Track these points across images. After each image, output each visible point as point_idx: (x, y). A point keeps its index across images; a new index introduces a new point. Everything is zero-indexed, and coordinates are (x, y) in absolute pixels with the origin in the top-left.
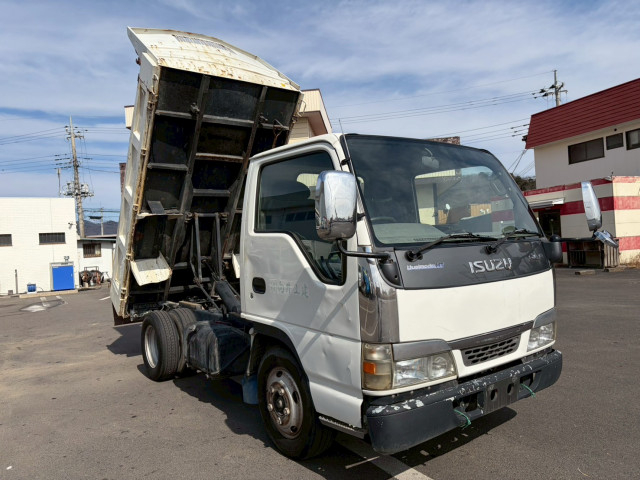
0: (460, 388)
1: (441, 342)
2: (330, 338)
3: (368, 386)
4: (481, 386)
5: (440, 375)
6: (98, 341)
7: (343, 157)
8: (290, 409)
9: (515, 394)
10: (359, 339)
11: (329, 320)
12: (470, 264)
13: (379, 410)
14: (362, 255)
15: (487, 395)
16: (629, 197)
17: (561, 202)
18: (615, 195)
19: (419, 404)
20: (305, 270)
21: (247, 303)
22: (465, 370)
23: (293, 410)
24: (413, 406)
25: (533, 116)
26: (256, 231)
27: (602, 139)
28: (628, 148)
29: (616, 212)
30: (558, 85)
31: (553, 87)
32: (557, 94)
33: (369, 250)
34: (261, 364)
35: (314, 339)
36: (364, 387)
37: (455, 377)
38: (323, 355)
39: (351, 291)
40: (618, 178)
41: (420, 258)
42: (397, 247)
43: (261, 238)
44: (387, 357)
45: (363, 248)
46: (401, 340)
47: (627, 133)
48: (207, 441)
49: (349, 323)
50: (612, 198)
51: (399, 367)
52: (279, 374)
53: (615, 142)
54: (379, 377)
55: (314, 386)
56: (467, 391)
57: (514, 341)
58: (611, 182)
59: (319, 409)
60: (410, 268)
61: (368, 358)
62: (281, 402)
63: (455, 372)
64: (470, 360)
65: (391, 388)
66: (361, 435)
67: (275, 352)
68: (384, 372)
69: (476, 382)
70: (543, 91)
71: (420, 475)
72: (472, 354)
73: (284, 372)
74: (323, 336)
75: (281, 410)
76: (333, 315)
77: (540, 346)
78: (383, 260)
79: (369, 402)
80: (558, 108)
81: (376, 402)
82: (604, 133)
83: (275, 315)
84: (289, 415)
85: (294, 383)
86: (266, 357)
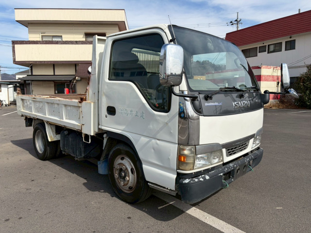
0: (225, 169)
1: (218, 144)
2: (158, 141)
3: (181, 168)
4: (234, 167)
5: (216, 162)
6: (4, 137)
7: (170, 38)
8: (129, 178)
9: (246, 170)
10: (177, 142)
11: (158, 132)
12: (233, 104)
13: (187, 181)
14: (182, 96)
15: (236, 171)
16: (267, 76)
17: (238, 76)
18: (262, 74)
19: (207, 177)
20: (143, 104)
21: (103, 120)
22: (227, 159)
23: (131, 178)
24: (204, 178)
25: (227, 34)
26: (109, 79)
27: (257, 47)
28: (268, 53)
29: (261, 82)
30: (238, 20)
31: (236, 20)
32: (237, 24)
33: (186, 93)
34: (111, 153)
35: (148, 142)
36: (178, 168)
37: (222, 163)
38: (153, 150)
39: (174, 117)
40: (264, 66)
41: (211, 99)
42: (200, 92)
43: (113, 83)
44: (192, 152)
45: (183, 92)
46: (200, 144)
47: (269, 45)
48: (78, 194)
49: (171, 134)
50: (260, 75)
51: (198, 158)
52: (122, 159)
53: (262, 49)
54: (187, 163)
55: (145, 167)
56: (228, 170)
57: (247, 144)
58: (261, 68)
59: (147, 179)
60: (207, 104)
61: (182, 153)
62: (123, 174)
63: (222, 160)
64: (229, 154)
65: (193, 169)
66: (174, 194)
67: (121, 147)
68: (190, 161)
69: (231, 165)
70: (231, 22)
71: (198, 210)
72: (230, 151)
73: (125, 157)
74: (153, 141)
75: (124, 178)
76: (161, 129)
77: (256, 146)
78: (193, 99)
79: (180, 176)
80: (238, 31)
81: (184, 177)
82: (258, 45)
83: (123, 127)
84: (128, 181)
85: (132, 164)
86: (114, 149)
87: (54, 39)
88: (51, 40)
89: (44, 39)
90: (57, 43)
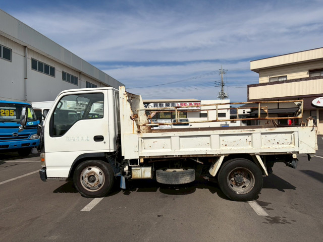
87: (280, 80)
88: (277, 80)
89: (271, 81)
90: (283, 82)
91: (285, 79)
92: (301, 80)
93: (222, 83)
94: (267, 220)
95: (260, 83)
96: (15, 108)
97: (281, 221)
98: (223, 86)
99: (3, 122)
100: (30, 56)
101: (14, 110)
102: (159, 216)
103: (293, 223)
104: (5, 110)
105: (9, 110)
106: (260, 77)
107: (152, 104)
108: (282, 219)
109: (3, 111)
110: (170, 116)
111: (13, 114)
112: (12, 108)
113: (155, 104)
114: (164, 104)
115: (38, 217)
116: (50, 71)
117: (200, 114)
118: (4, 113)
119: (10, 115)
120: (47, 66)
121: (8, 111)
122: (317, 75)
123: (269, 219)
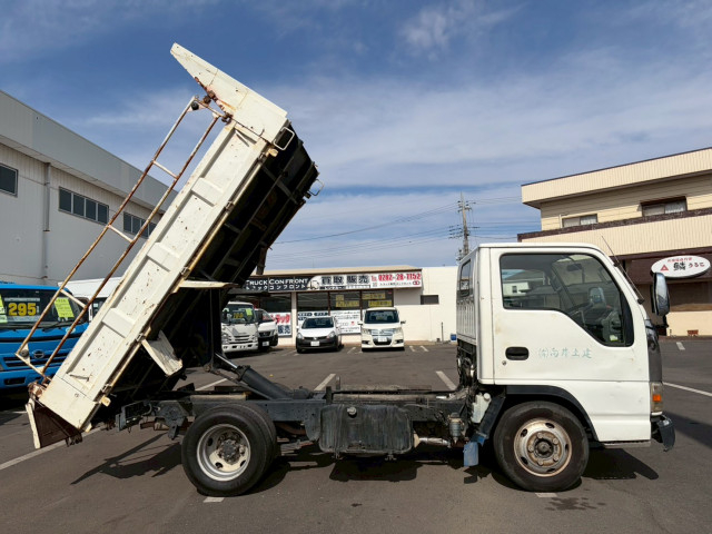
87: (584, 223)
89: (567, 225)
90: (589, 228)
91: (592, 221)
92: (625, 222)
93: (466, 231)
94: (554, 504)
95: (543, 229)
96: (38, 300)
97: (578, 506)
98: (466, 235)
99: (14, 329)
100: (56, 183)
101: (37, 303)
102: (355, 505)
103: (600, 507)
104: (17, 303)
105: (26, 303)
106: (543, 216)
107: (318, 279)
108: (580, 501)
109: (15, 305)
110: (356, 304)
111: (34, 312)
112: (32, 299)
113: (326, 277)
114: (345, 277)
115: (125, 517)
116: (97, 213)
117: (422, 297)
118: (17, 311)
119: (27, 314)
120: (91, 204)
121: (24, 305)
122: (658, 212)
123: (558, 502)
